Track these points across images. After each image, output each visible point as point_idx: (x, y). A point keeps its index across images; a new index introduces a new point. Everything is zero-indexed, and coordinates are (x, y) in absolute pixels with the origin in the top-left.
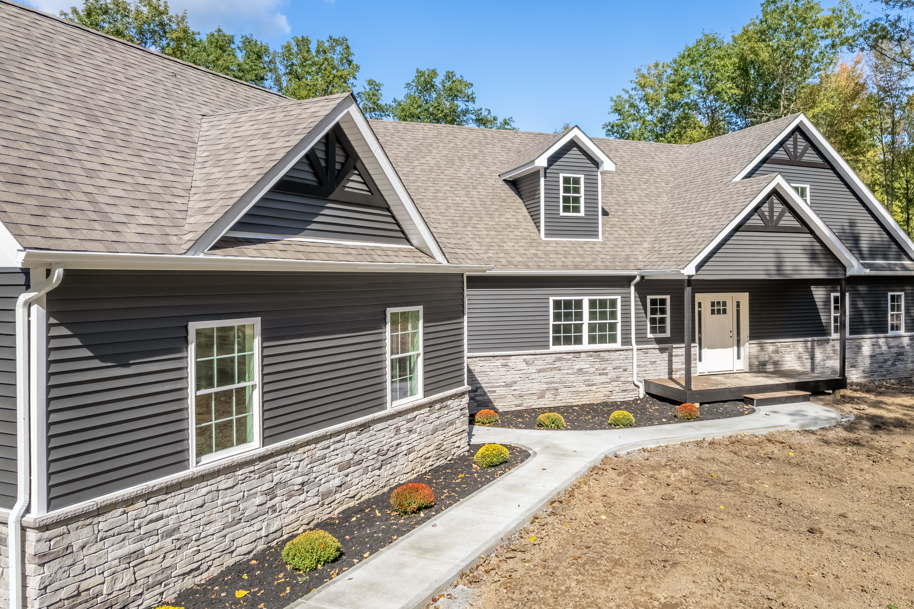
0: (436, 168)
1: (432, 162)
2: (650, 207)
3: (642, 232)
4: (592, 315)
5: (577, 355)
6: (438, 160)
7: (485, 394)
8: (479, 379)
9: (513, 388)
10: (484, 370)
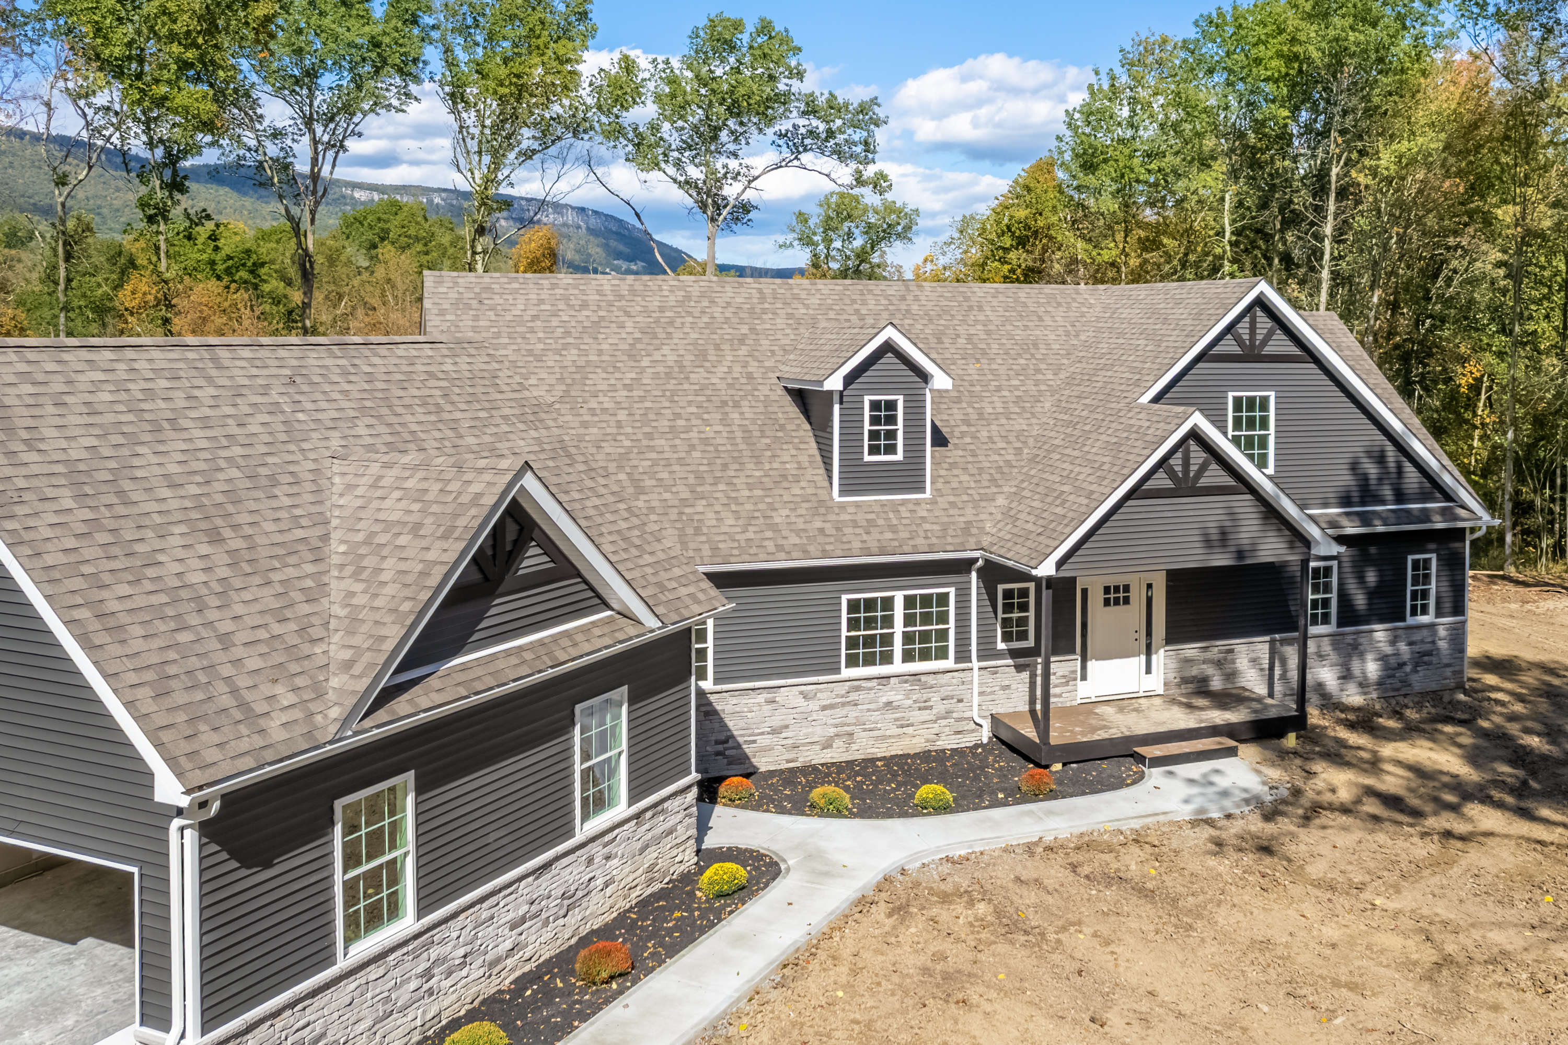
0: (676, 369)
1: (671, 358)
2: (1020, 424)
3: (997, 476)
4: (909, 620)
5: (884, 681)
6: (682, 352)
7: (738, 746)
8: (730, 724)
9: (784, 735)
10: (738, 710)
